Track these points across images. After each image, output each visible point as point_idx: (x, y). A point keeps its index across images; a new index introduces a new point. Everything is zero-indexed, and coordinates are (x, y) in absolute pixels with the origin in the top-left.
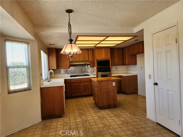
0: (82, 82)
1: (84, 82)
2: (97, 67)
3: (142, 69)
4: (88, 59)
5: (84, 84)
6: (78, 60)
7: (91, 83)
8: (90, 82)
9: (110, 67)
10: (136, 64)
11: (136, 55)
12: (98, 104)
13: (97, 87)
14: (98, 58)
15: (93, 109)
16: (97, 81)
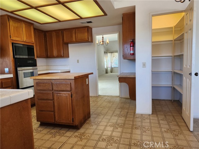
3: (78, 62)
9: (36, 58)
10: (68, 57)
11: (68, 44)
12: (73, 121)
13: (71, 91)
14: (14, 39)
15: (63, 136)
16: (75, 77)
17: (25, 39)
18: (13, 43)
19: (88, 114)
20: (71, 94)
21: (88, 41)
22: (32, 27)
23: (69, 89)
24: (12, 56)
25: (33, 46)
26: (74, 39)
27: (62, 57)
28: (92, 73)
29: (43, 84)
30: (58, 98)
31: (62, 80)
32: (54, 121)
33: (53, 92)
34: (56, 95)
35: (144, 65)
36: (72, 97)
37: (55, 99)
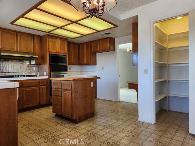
0: (24, 87)
1: (27, 86)
2: (50, 64)
3: (103, 69)
4: (34, 50)
5: (27, 89)
6: (16, 49)
7: (39, 88)
8: (38, 86)
9: (67, 65)
10: (96, 64)
11: (96, 53)
12: (72, 115)
13: (71, 90)
14: (51, 51)
15: (62, 125)
16: (73, 79)
17: (59, 51)
18: (50, 54)
19: (91, 113)
20: (72, 93)
21: (109, 51)
22: (66, 42)
23: (70, 89)
24: (49, 64)
25: (66, 56)
26: (99, 49)
27: (90, 64)
28: (99, 78)
29: (57, 83)
30: (64, 95)
31: (67, 81)
32: (61, 114)
33: (61, 91)
34: (63, 92)
35: (146, 71)
36: (72, 95)
37: (63, 96)
